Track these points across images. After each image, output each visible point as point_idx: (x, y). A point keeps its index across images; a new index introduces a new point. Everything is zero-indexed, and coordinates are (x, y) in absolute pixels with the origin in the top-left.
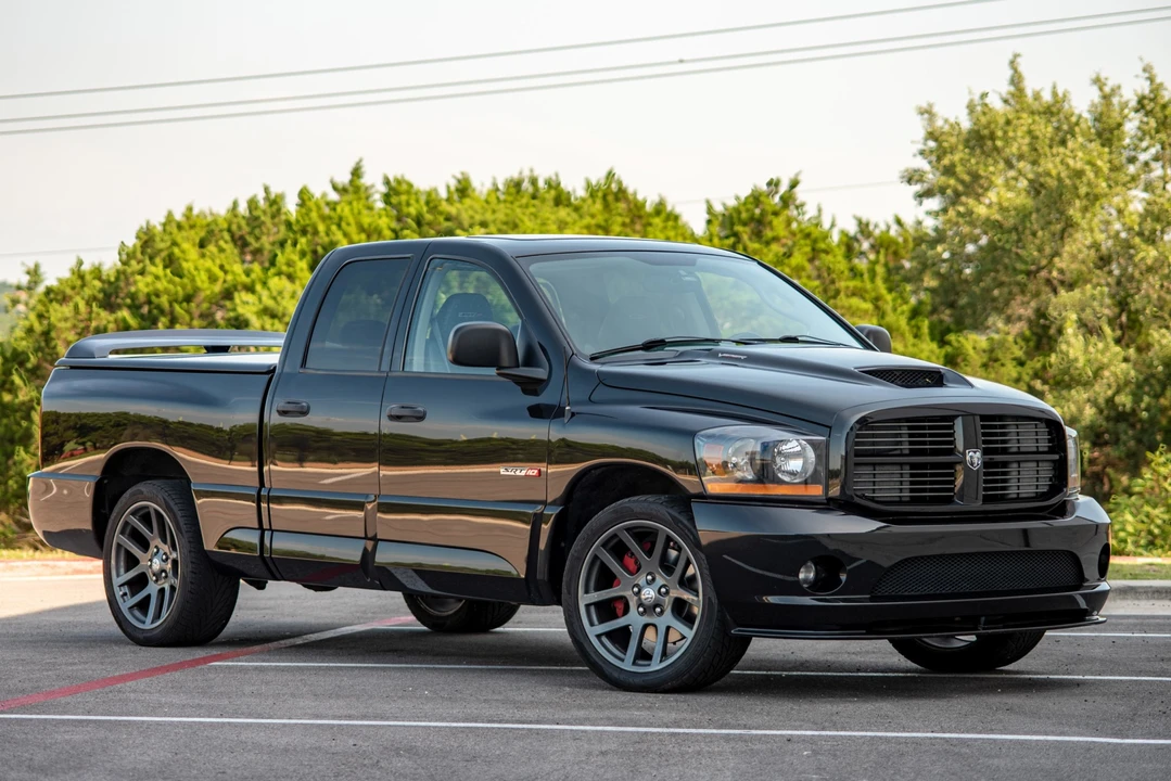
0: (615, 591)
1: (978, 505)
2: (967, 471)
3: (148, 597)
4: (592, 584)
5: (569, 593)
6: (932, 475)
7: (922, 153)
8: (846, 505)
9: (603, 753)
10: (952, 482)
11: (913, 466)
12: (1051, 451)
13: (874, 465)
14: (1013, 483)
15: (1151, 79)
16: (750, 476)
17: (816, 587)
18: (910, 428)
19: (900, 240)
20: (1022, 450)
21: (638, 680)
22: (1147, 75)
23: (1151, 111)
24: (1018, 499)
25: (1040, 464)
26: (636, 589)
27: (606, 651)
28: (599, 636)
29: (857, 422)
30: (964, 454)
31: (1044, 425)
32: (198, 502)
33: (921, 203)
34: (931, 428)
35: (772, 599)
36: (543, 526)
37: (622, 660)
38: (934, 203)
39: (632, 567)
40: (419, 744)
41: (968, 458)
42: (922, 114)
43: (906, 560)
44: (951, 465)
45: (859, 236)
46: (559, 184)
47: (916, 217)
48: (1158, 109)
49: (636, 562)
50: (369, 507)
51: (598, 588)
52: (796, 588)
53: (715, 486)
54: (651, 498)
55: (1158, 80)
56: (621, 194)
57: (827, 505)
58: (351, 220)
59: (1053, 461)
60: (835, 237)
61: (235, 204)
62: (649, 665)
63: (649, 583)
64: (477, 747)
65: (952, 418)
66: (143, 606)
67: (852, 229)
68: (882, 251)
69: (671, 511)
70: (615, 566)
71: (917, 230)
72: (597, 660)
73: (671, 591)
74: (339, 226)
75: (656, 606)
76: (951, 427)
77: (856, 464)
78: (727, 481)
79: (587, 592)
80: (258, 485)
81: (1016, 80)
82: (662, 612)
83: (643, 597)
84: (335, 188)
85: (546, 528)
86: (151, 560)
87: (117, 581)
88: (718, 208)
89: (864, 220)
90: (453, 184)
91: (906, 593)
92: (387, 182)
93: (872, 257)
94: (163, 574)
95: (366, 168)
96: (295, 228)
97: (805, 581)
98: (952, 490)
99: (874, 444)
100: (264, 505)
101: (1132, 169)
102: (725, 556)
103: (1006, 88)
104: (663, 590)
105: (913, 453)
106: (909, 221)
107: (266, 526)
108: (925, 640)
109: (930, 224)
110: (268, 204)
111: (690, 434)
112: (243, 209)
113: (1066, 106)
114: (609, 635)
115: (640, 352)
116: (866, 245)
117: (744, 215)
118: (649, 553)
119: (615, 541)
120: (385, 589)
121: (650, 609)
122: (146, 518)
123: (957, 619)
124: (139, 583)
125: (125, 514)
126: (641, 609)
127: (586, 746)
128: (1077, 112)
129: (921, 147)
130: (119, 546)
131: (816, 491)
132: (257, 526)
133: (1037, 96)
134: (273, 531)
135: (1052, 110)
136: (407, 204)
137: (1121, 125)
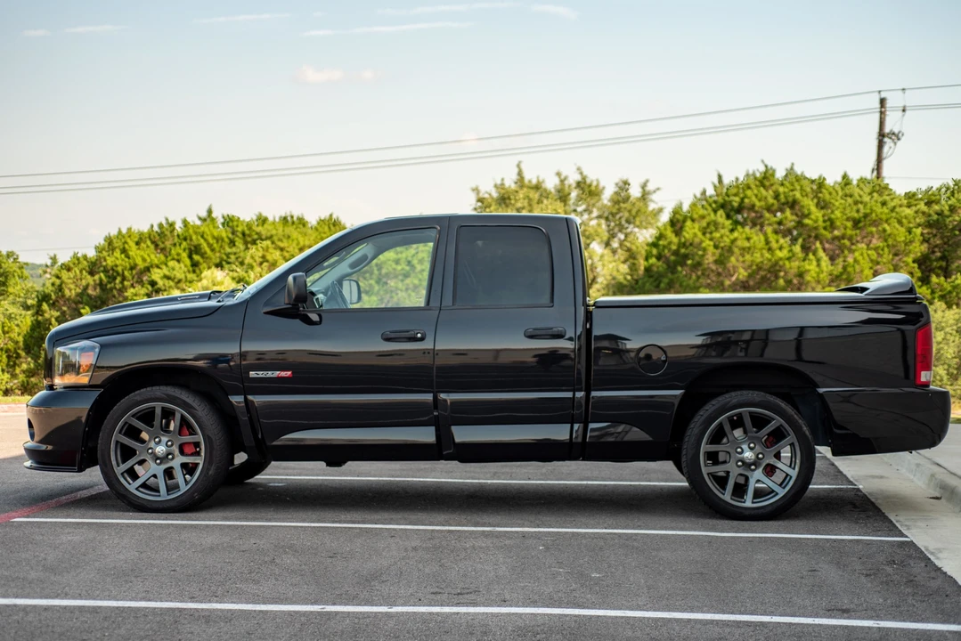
15: (581, 173)
22: (579, 171)
23: (583, 188)
48: (586, 187)
55: (584, 174)
58: (208, 233)
74: (202, 236)
81: (520, 173)
84: (200, 218)
92: (224, 217)
95: (213, 209)
96: (181, 237)
103: (515, 177)
110: (168, 226)
112: (156, 228)
113: (544, 185)
128: (549, 188)
133: (530, 180)
135: (537, 187)
136: (237, 226)
137: (569, 194)
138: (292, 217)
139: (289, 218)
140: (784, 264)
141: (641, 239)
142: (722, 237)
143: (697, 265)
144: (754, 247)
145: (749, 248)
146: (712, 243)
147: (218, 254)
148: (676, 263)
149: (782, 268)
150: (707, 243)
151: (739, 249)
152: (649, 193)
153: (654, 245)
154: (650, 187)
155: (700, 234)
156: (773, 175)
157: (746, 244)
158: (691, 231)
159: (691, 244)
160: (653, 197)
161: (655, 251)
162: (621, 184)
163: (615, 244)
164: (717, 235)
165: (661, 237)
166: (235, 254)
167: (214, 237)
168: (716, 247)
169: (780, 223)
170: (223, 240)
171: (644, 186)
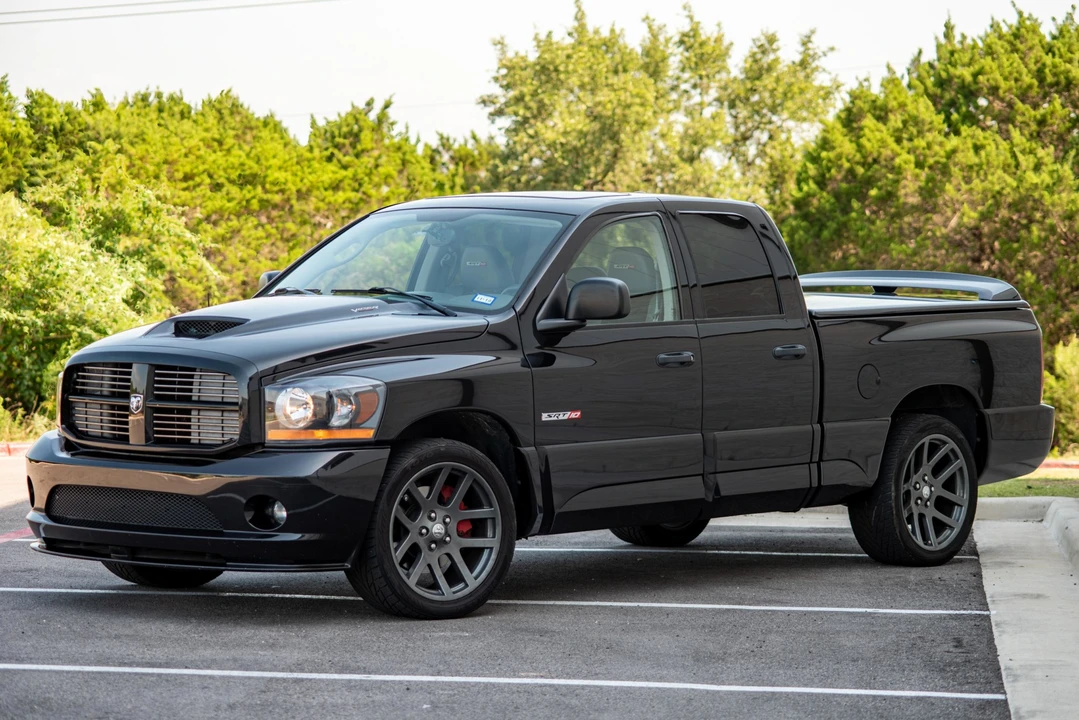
6: (118, 415)
7: (496, 79)
9: (232, 707)
13: (86, 403)
14: (194, 429)
15: (691, 18)
19: (476, 153)
20: (202, 399)
22: (686, 13)
23: (691, 47)
24: (200, 445)
33: (493, 122)
34: (120, 373)
38: (506, 122)
40: (52, 695)
42: (495, 44)
45: (441, 149)
46: (182, 99)
47: (490, 133)
48: (696, 45)
55: (696, 19)
56: (235, 108)
60: (420, 150)
64: (109, 699)
67: (435, 143)
68: (461, 164)
71: (490, 144)
77: (76, 402)
81: (580, 17)
88: (321, 123)
89: (445, 135)
90: (88, 98)
92: (30, 95)
93: (452, 167)
101: (674, 96)
103: (572, 24)
106: (483, 137)
109: (501, 141)
113: (621, 41)
116: (446, 157)
117: (345, 129)
127: (214, 697)
128: (630, 47)
129: (495, 74)
133: (596, 32)
135: (609, 45)
136: (49, 115)
137: (664, 59)
138: (159, 95)
140: (1042, 196)
141: (797, 141)
142: (929, 146)
143: (889, 197)
144: (988, 163)
145: (980, 166)
146: (912, 158)
147: (11, 168)
148: (849, 195)
149: (1038, 202)
150: (905, 159)
151: (962, 170)
152: (814, 57)
153: (814, 159)
154: (818, 44)
155: (891, 141)
156: (1034, 31)
157: (973, 159)
158: (874, 134)
159: (875, 161)
160: (822, 62)
161: (812, 170)
162: (763, 41)
163: (751, 150)
164: (921, 143)
165: (825, 144)
166: (44, 167)
168: (919, 165)
169: (1042, 122)
170: (20, 142)
171: (806, 42)
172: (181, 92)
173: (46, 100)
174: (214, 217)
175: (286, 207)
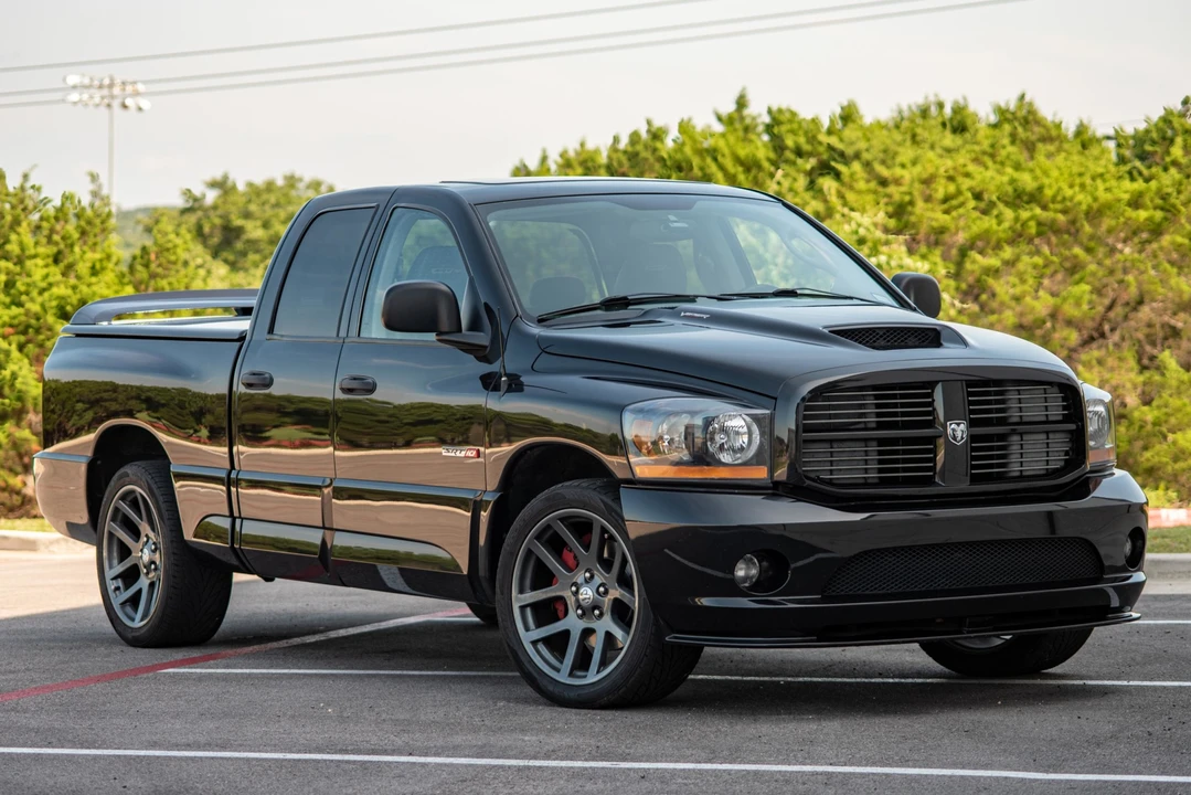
0: (551, 591)
1: (964, 486)
2: (950, 447)
3: (140, 591)
4: (528, 582)
5: (502, 594)
6: (905, 452)
8: (796, 489)
10: (933, 460)
11: (881, 442)
12: (1066, 419)
13: (831, 441)
14: (1014, 458)
16: (685, 455)
17: (759, 586)
18: (877, 397)
20: (1025, 419)
21: (572, 695)
24: (1021, 477)
25: (1051, 436)
26: (574, 589)
27: (540, 659)
28: (534, 643)
29: (810, 392)
30: (945, 427)
31: (1056, 389)
32: (177, 485)
34: (903, 396)
35: (705, 601)
36: (482, 513)
37: (558, 670)
39: (571, 562)
41: (949, 431)
43: (866, 553)
44: (932, 440)
49: (575, 557)
50: (326, 491)
51: (534, 588)
52: (733, 588)
53: (644, 467)
54: (584, 483)
57: (775, 490)
58: (726, 151)
59: (1070, 432)
61: (616, 140)
62: (585, 677)
63: (587, 581)
65: (932, 385)
66: (134, 601)
69: (604, 498)
70: (551, 561)
72: (531, 669)
73: (611, 591)
74: (715, 159)
75: (595, 608)
76: (930, 395)
77: (805, 441)
78: (657, 462)
79: (521, 591)
80: (228, 467)
82: (601, 615)
83: (581, 597)
84: (720, 119)
85: (484, 515)
86: (142, 551)
87: (109, 574)
90: (838, 111)
91: (867, 592)
92: (770, 111)
94: (153, 566)
95: (751, 97)
96: (669, 163)
97: (745, 579)
98: (933, 469)
99: (830, 416)
100: (233, 489)
102: (666, 550)
104: (602, 589)
105: (880, 426)
107: (236, 514)
108: (960, 641)
110: (650, 137)
111: (618, 409)
112: (624, 143)
114: (547, 641)
115: (599, 312)
118: (587, 548)
119: (549, 533)
120: (344, 585)
121: (588, 611)
122: (134, 504)
123: (939, 620)
124: (130, 576)
125: (114, 501)
126: (580, 612)
130: (111, 535)
131: (760, 473)
132: (227, 514)
134: (242, 519)
138: (941, 106)
139: (934, 110)
167: (738, 160)
172: (965, 99)
173: (788, 115)
174: (980, 244)
175: (1073, 230)
